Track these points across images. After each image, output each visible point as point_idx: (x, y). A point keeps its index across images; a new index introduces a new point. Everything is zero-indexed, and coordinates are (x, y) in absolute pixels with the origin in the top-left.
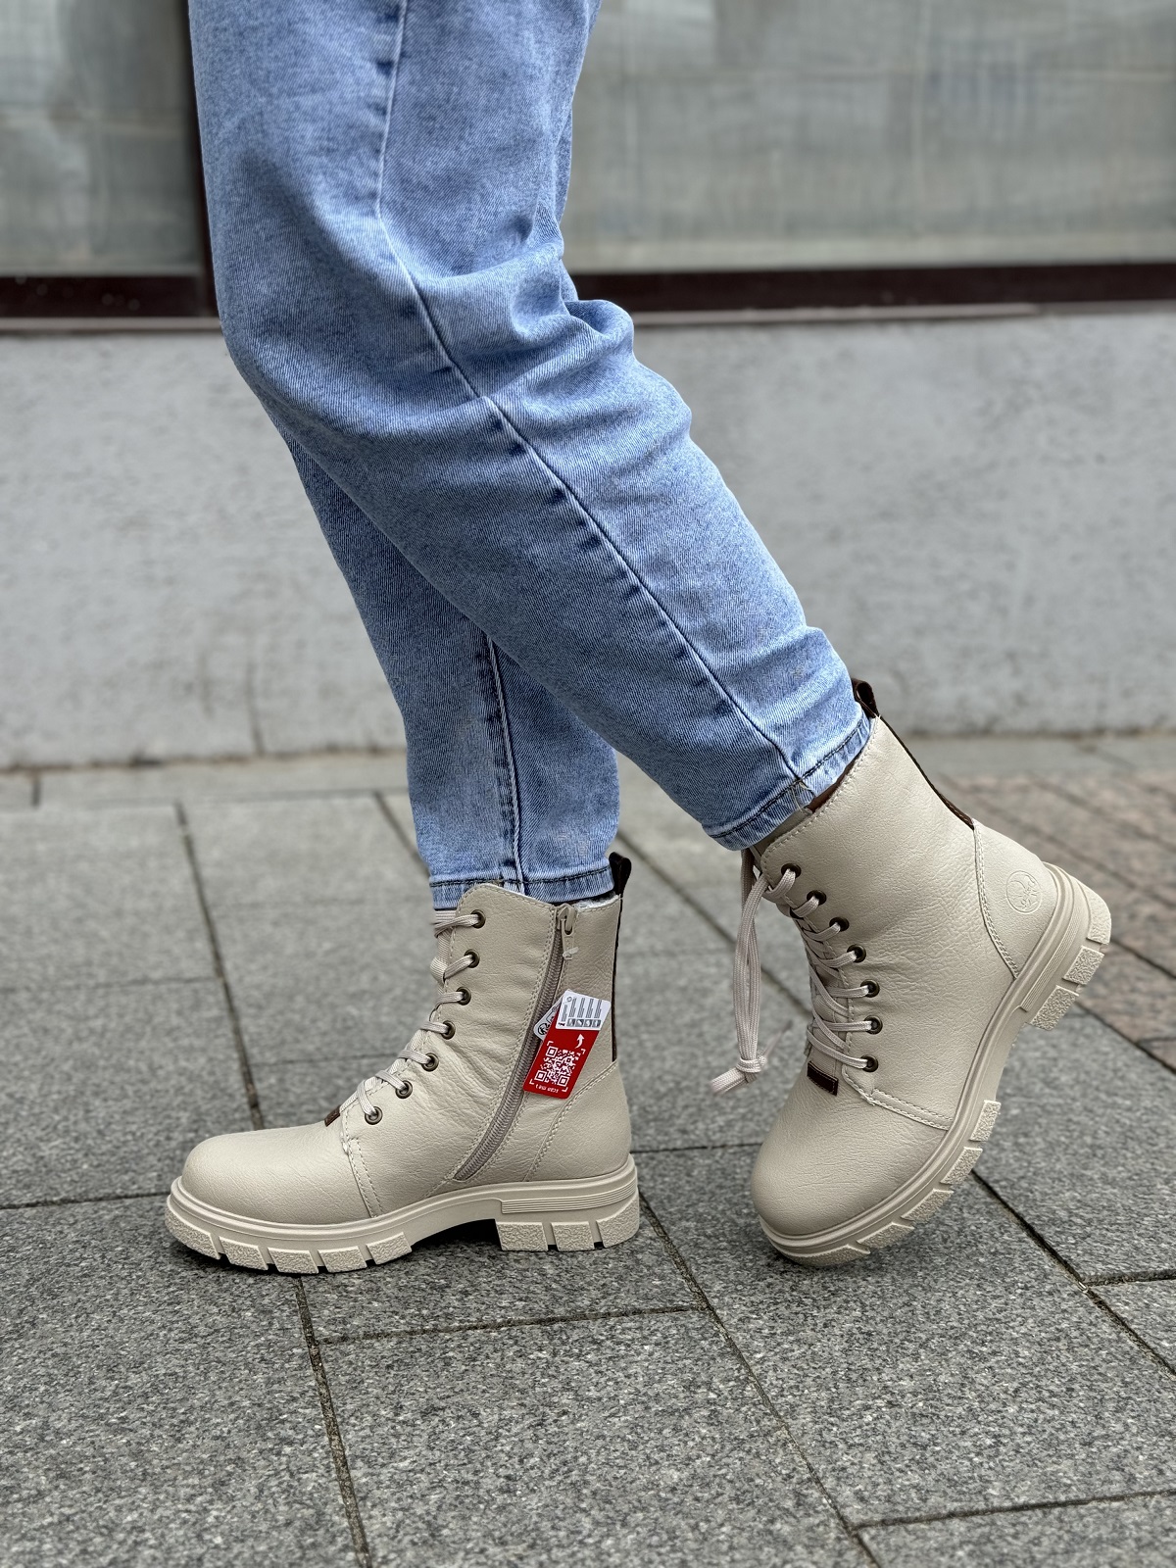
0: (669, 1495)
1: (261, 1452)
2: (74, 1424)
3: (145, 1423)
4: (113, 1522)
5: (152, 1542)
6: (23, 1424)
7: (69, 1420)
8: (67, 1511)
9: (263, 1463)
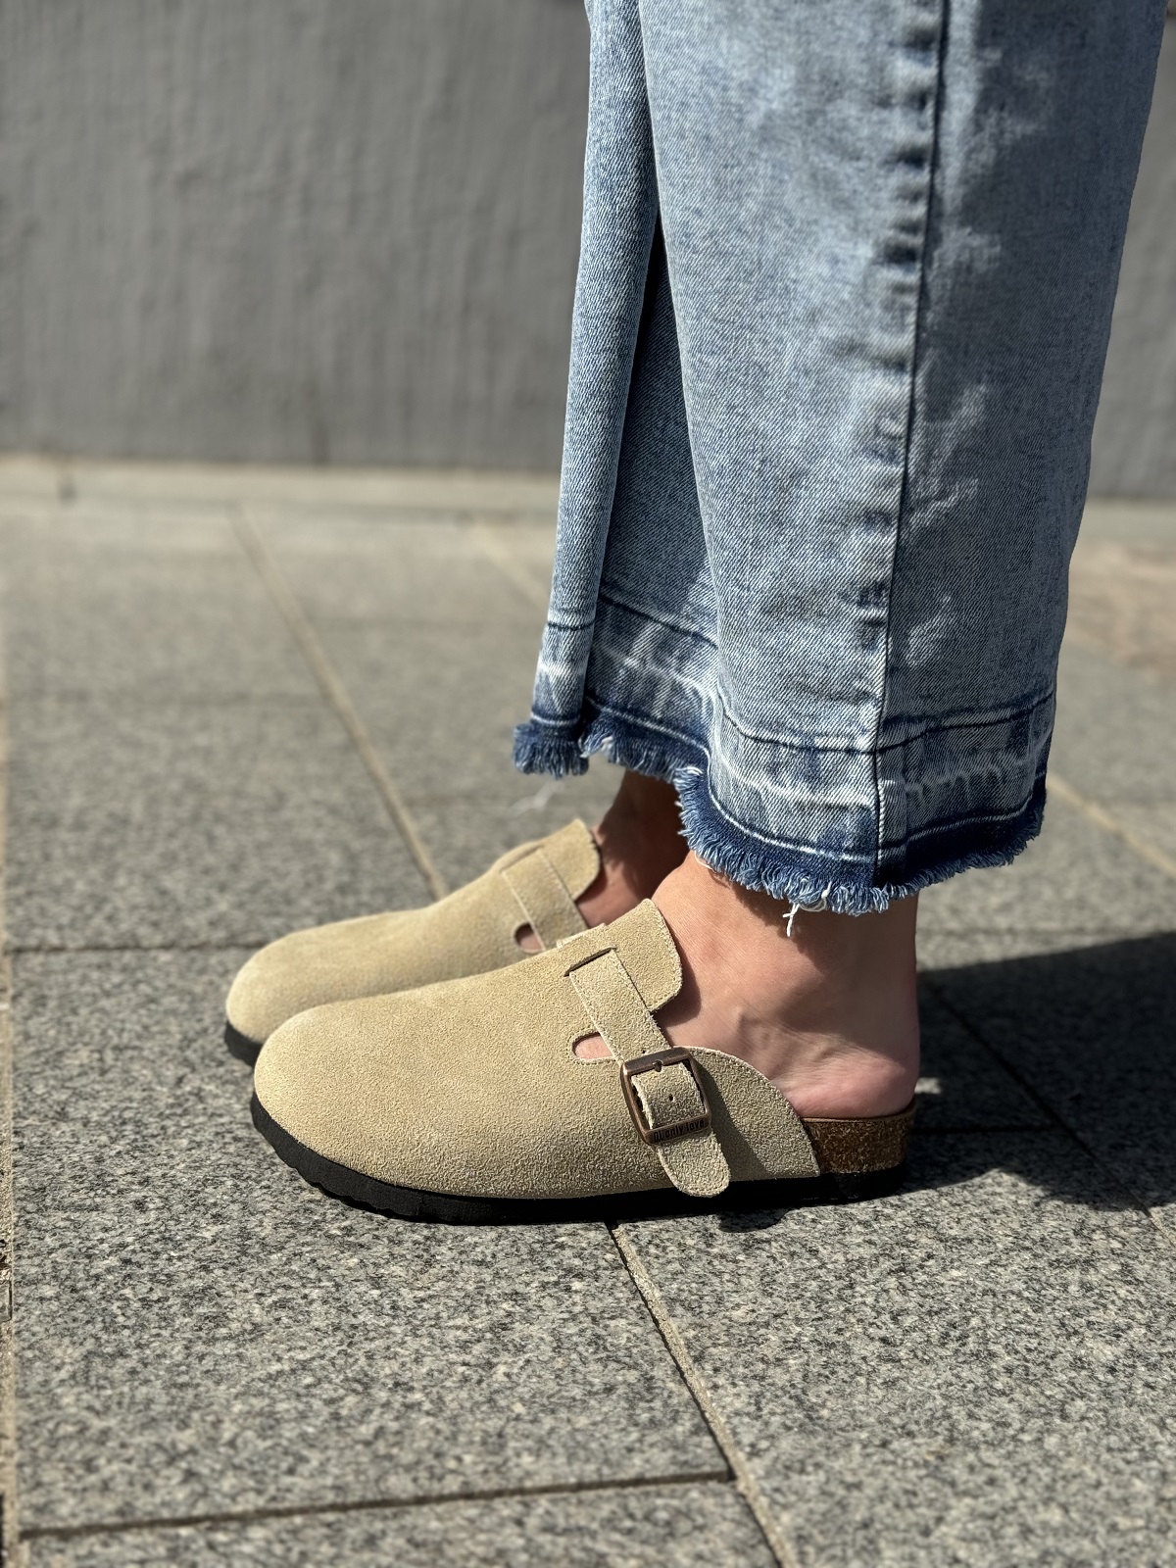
0: (1110, 1377)
1: (544, 1286)
2: (283, 1233)
3: (377, 1237)
4: (366, 1375)
5: (427, 1406)
6: (216, 1229)
7: (276, 1228)
8: (301, 1356)
9: (548, 1303)
